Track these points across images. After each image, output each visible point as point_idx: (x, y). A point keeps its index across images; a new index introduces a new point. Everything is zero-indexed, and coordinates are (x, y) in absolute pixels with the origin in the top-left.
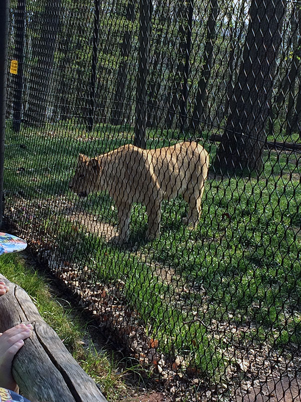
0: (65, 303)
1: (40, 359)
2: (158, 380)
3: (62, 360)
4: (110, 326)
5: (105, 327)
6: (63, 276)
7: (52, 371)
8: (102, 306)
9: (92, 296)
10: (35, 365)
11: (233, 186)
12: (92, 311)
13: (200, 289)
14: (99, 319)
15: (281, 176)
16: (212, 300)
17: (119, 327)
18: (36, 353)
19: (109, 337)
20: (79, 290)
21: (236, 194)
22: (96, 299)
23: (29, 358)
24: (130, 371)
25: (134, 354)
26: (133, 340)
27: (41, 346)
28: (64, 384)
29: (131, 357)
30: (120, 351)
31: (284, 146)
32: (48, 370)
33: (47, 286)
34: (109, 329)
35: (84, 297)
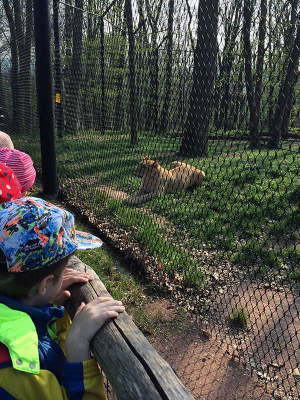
1: (119, 345)
2: (166, 291)
3: (139, 346)
5: (129, 258)
6: (99, 226)
7: (132, 360)
8: (125, 244)
9: (119, 238)
10: (115, 352)
12: (119, 248)
13: (183, 229)
14: (124, 253)
16: (191, 236)
17: (138, 258)
18: (114, 338)
19: (132, 264)
20: (110, 235)
22: (121, 240)
23: (109, 343)
25: (149, 275)
26: (148, 266)
27: (117, 329)
28: (147, 377)
29: (147, 277)
32: (129, 358)
34: (132, 259)
35: (113, 239)
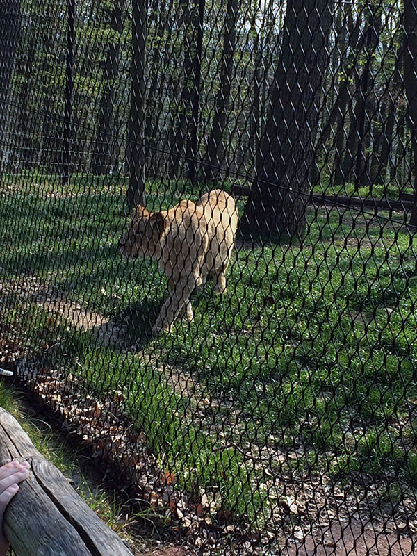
0: (42, 425)
1: (45, 511)
2: (177, 529)
3: (75, 511)
4: (108, 457)
5: (100, 458)
6: (38, 388)
7: (62, 526)
8: (95, 428)
9: (81, 414)
10: (38, 518)
11: (268, 257)
12: (82, 436)
14: (92, 447)
15: (333, 242)
17: (120, 457)
18: (38, 502)
19: (107, 471)
20: (63, 407)
21: (272, 269)
22: (87, 419)
23: (29, 510)
24: (138, 518)
25: (143, 494)
26: (141, 475)
27: (43, 491)
28: (82, 544)
29: (138, 498)
30: (123, 490)
31: (335, 201)
32: (57, 524)
33: (17, 403)
34: (107, 460)
35: (69, 417)
